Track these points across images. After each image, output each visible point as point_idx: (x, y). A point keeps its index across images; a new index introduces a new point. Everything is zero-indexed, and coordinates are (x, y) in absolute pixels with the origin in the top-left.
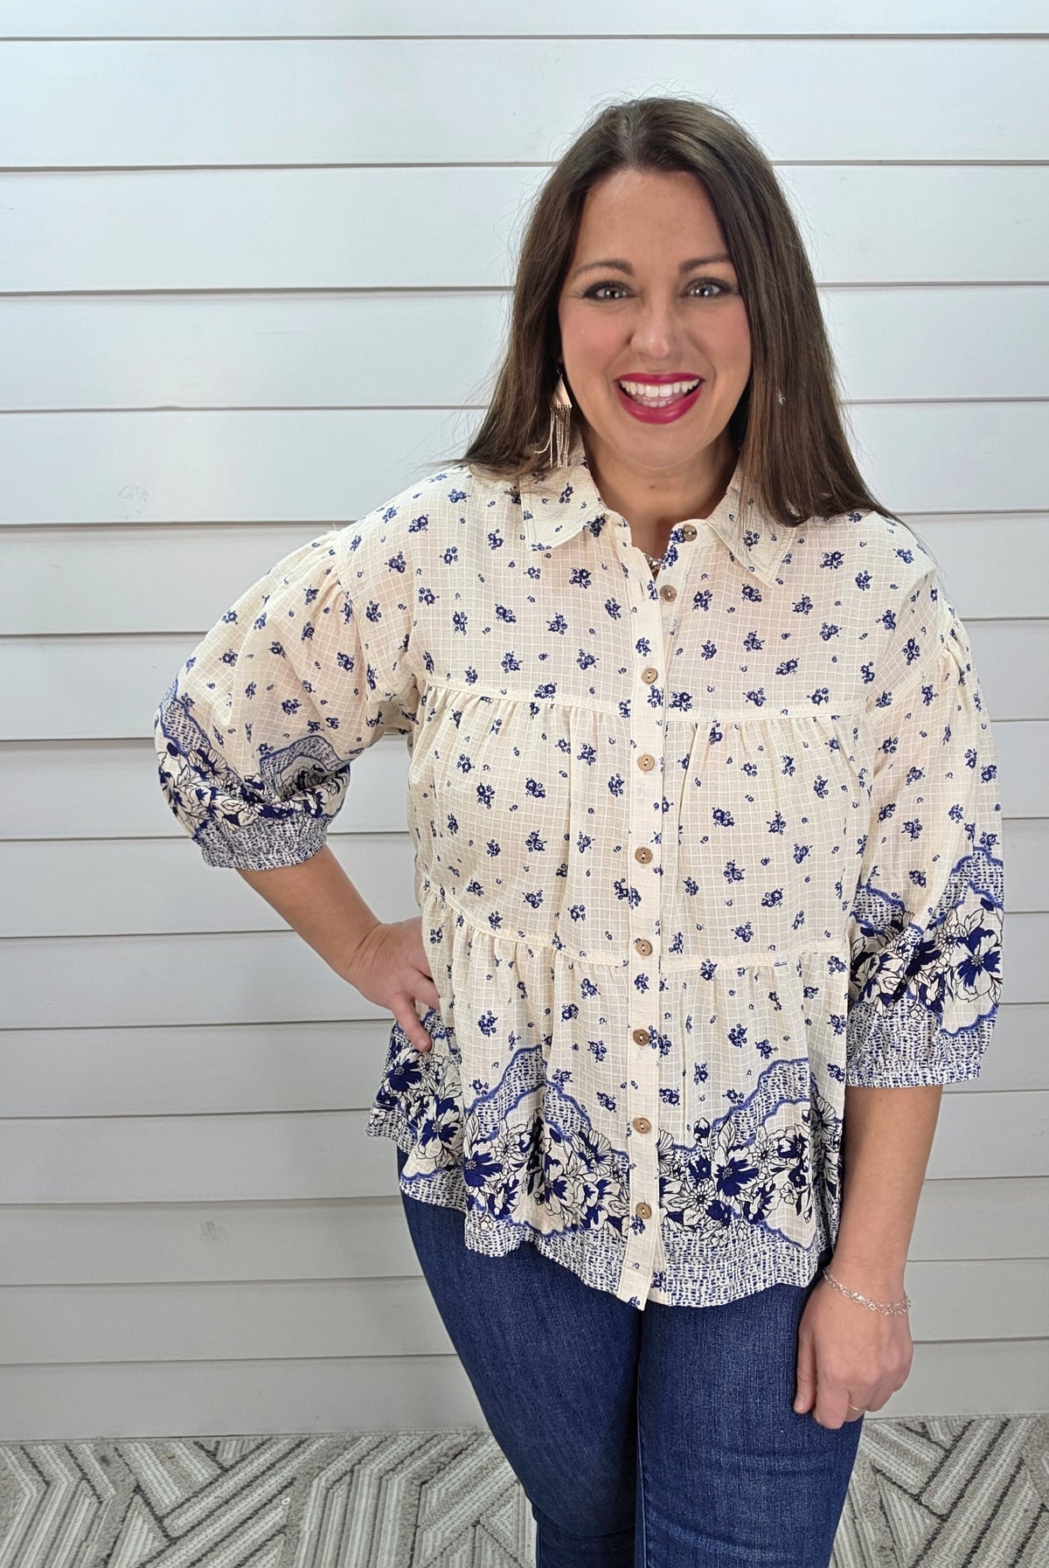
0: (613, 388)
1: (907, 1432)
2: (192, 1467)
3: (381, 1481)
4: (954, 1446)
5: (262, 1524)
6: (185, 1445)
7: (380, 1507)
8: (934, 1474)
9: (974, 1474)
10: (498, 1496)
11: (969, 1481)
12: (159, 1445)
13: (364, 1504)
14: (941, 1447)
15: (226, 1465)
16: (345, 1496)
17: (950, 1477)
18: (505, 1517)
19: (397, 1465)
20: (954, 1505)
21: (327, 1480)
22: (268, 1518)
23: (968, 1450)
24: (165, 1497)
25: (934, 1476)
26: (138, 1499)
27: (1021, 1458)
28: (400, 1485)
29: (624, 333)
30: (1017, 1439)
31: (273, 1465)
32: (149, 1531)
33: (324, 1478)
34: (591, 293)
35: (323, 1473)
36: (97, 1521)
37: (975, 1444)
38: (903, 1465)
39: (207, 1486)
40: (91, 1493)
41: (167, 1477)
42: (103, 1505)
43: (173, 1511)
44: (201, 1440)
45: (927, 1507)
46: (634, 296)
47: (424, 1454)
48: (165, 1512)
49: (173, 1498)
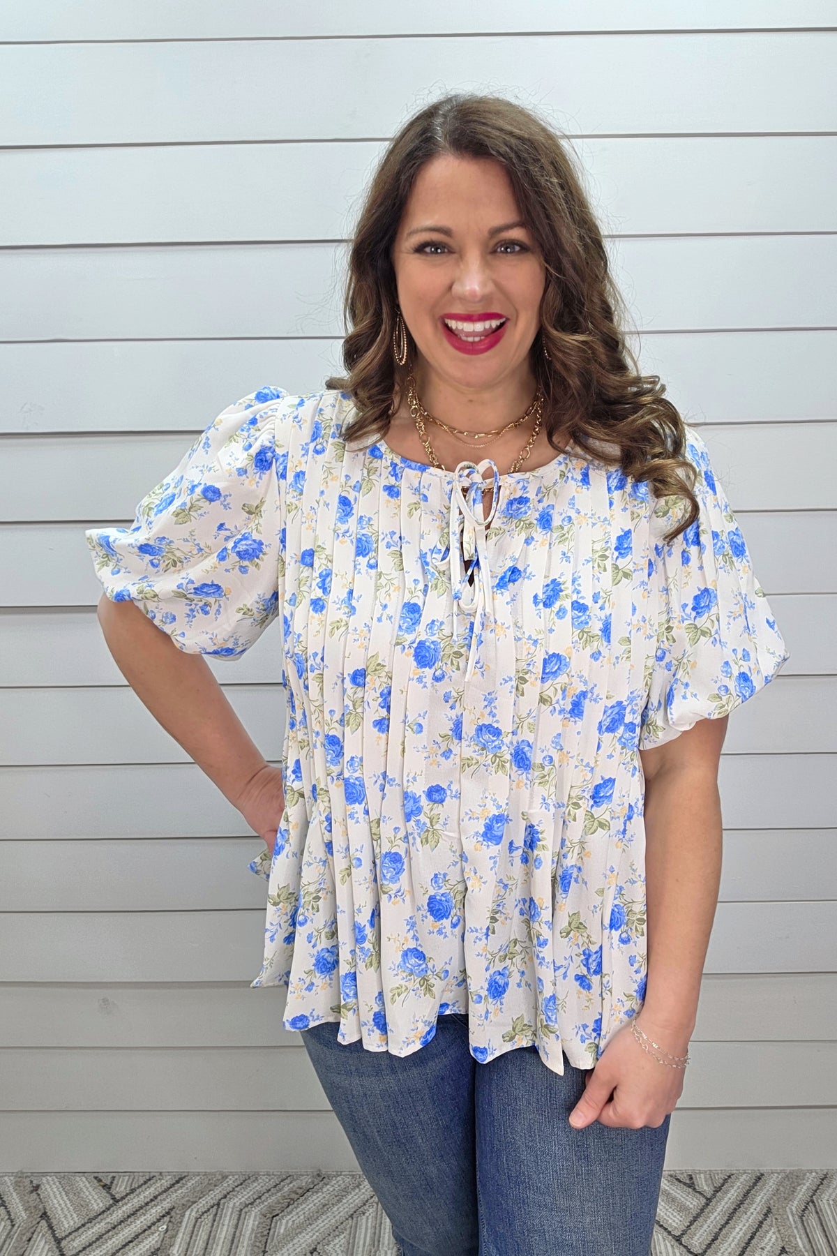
0: (440, 325)
1: (677, 1183)
2: (90, 1197)
3: (241, 1214)
4: (714, 1196)
5: (140, 1246)
6: (87, 1179)
7: (238, 1234)
8: (695, 1219)
9: (728, 1220)
10: (334, 1228)
11: (723, 1226)
12: (66, 1179)
13: (224, 1233)
14: (704, 1196)
15: (118, 1197)
16: (210, 1225)
17: (709, 1222)
18: (338, 1246)
19: (255, 1200)
20: (709, 1246)
21: (198, 1211)
22: (146, 1242)
23: (726, 1199)
24: (65, 1223)
25: (695, 1221)
26: (43, 1223)
27: (769, 1208)
28: (255, 1216)
29: (447, 282)
30: (768, 1190)
31: (156, 1197)
32: (48, 1251)
33: (195, 1210)
34: (420, 249)
35: (195, 1205)
36: (9, 1240)
37: (732, 1194)
38: (670, 1210)
39: (100, 1214)
40: (7, 1217)
41: (69, 1205)
42: (15, 1228)
43: (70, 1234)
44: (100, 1175)
45: (685, 1247)
46: (454, 253)
47: (278, 1192)
48: (63, 1235)
49: (72, 1223)
